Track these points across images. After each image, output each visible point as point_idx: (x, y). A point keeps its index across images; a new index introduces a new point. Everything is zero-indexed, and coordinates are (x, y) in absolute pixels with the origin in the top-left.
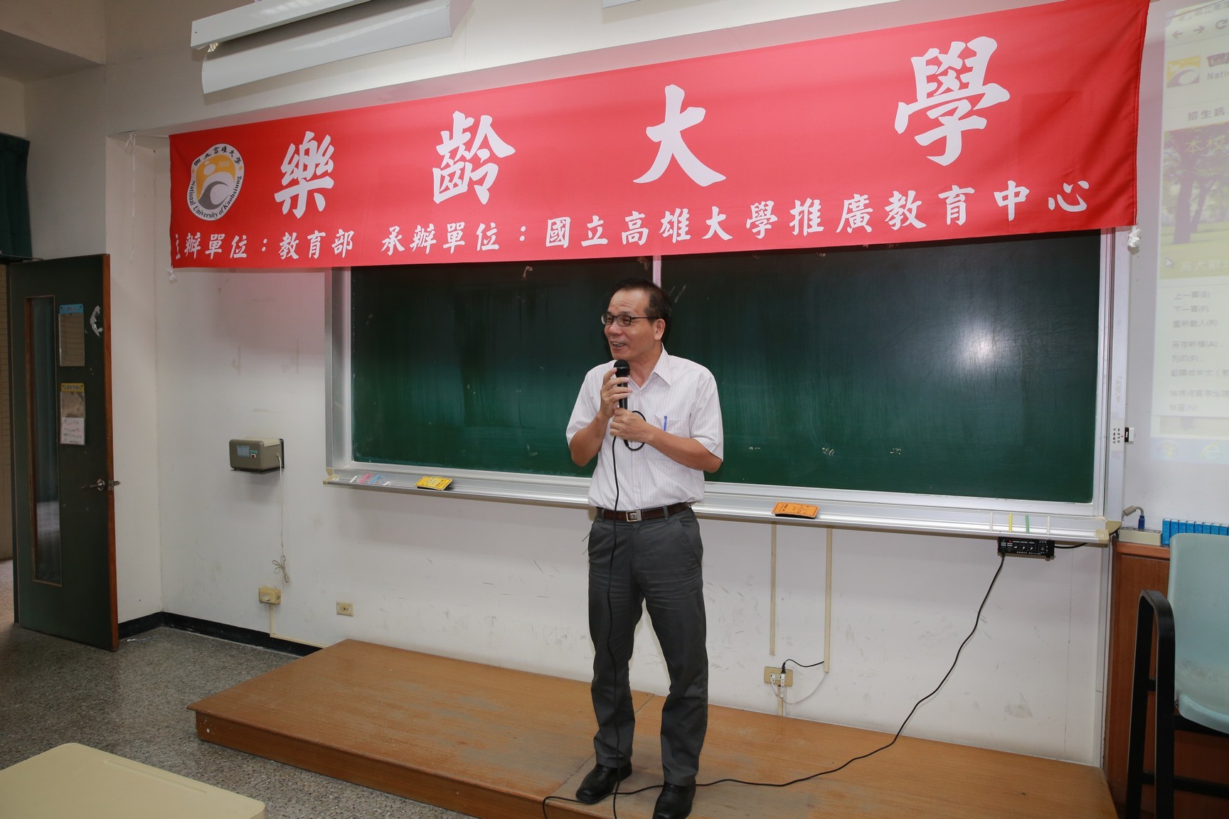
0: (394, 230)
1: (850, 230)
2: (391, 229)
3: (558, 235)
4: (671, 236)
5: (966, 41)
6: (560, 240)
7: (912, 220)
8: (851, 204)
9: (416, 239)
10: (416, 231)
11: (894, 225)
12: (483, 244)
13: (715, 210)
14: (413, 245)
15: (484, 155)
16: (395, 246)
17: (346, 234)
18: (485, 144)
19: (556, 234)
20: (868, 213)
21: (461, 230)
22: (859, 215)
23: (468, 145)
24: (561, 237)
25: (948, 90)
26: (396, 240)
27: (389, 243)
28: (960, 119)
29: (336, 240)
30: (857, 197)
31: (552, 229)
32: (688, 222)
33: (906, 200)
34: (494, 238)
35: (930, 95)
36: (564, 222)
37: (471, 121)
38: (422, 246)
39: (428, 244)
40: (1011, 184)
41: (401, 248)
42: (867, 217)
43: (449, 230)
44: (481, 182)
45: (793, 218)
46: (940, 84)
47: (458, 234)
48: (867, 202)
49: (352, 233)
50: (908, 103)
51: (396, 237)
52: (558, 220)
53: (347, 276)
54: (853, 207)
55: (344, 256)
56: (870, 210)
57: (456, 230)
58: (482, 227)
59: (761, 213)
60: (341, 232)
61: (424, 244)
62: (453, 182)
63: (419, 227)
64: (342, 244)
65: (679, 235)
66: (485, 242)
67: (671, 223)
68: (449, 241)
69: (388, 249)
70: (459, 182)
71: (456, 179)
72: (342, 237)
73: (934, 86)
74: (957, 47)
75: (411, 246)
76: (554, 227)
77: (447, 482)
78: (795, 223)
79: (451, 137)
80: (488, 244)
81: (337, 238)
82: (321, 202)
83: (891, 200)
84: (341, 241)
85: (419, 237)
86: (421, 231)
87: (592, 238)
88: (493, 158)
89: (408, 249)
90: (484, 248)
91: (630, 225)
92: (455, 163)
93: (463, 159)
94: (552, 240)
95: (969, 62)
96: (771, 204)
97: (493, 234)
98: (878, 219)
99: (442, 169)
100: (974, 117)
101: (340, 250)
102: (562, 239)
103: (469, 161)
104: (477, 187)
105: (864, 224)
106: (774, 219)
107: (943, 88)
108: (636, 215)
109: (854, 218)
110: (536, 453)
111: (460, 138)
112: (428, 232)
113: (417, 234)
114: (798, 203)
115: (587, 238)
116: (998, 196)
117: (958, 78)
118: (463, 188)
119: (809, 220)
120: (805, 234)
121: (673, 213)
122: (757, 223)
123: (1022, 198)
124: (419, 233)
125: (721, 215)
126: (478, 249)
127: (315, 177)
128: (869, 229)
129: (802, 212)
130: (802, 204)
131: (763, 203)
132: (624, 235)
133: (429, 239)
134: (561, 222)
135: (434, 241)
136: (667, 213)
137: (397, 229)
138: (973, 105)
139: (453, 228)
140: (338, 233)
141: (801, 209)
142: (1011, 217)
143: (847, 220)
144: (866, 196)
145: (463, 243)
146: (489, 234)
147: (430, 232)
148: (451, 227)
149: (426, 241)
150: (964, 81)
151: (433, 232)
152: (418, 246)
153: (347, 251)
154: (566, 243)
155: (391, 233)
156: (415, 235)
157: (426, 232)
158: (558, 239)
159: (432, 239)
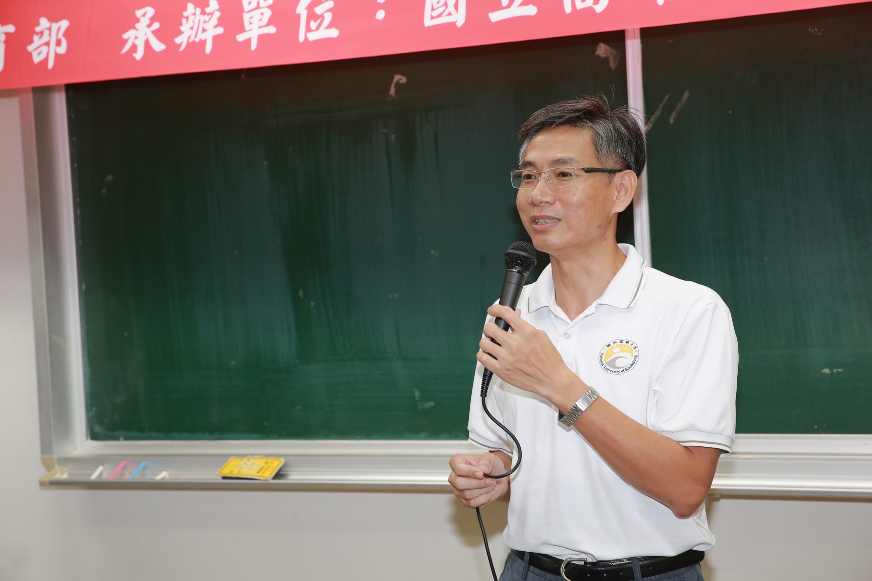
0: (144, 15)
2: (139, 13)
3: (446, 4)
6: (450, 14)
9: (185, 27)
10: (185, 14)
12: (308, 30)
14: (181, 40)
16: (147, 43)
17: (55, 26)
19: (442, 4)
21: (268, 6)
24: (451, 8)
26: (149, 31)
27: (136, 38)
29: (36, 38)
34: (328, 17)
38: (197, 40)
39: (208, 37)
41: (158, 47)
43: (246, 7)
47: (262, 14)
49: (65, 24)
51: (149, 26)
53: (59, 104)
55: (51, 64)
57: (258, 6)
60: (44, 23)
61: (201, 36)
63: (190, 7)
64: (47, 44)
66: (314, 25)
68: (247, 26)
69: (134, 48)
72: (46, 33)
75: (178, 40)
77: (276, 465)
80: (318, 28)
81: (37, 34)
84: (45, 38)
85: (190, 24)
86: (194, 14)
87: (509, 6)
89: (172, 47)
90: (312, 37)
94: (435, 13)
97: (329, 10)
101: (43, 56)
102: (453, 11)
110: (431, 404)
112: (208, 14)
113: (187, 18)
115: (499, 7)
124: (191, 18)
126: (301, 39)
133: (209, 26)
135: (220, 30)
137: (150, 11)
139: (253, 4)
140: (38, 24)
145: (272, 30)
146: (319, 10)
147: (212, 14)
149: (204, 30)
151: (217, 14)
152: (191, 40)
153: (57, 56)
154: (460, 18)
155: (138, 20)
156: (184, 20)
157: (203, 13)
158: (447, 12)
159: (215, 27)
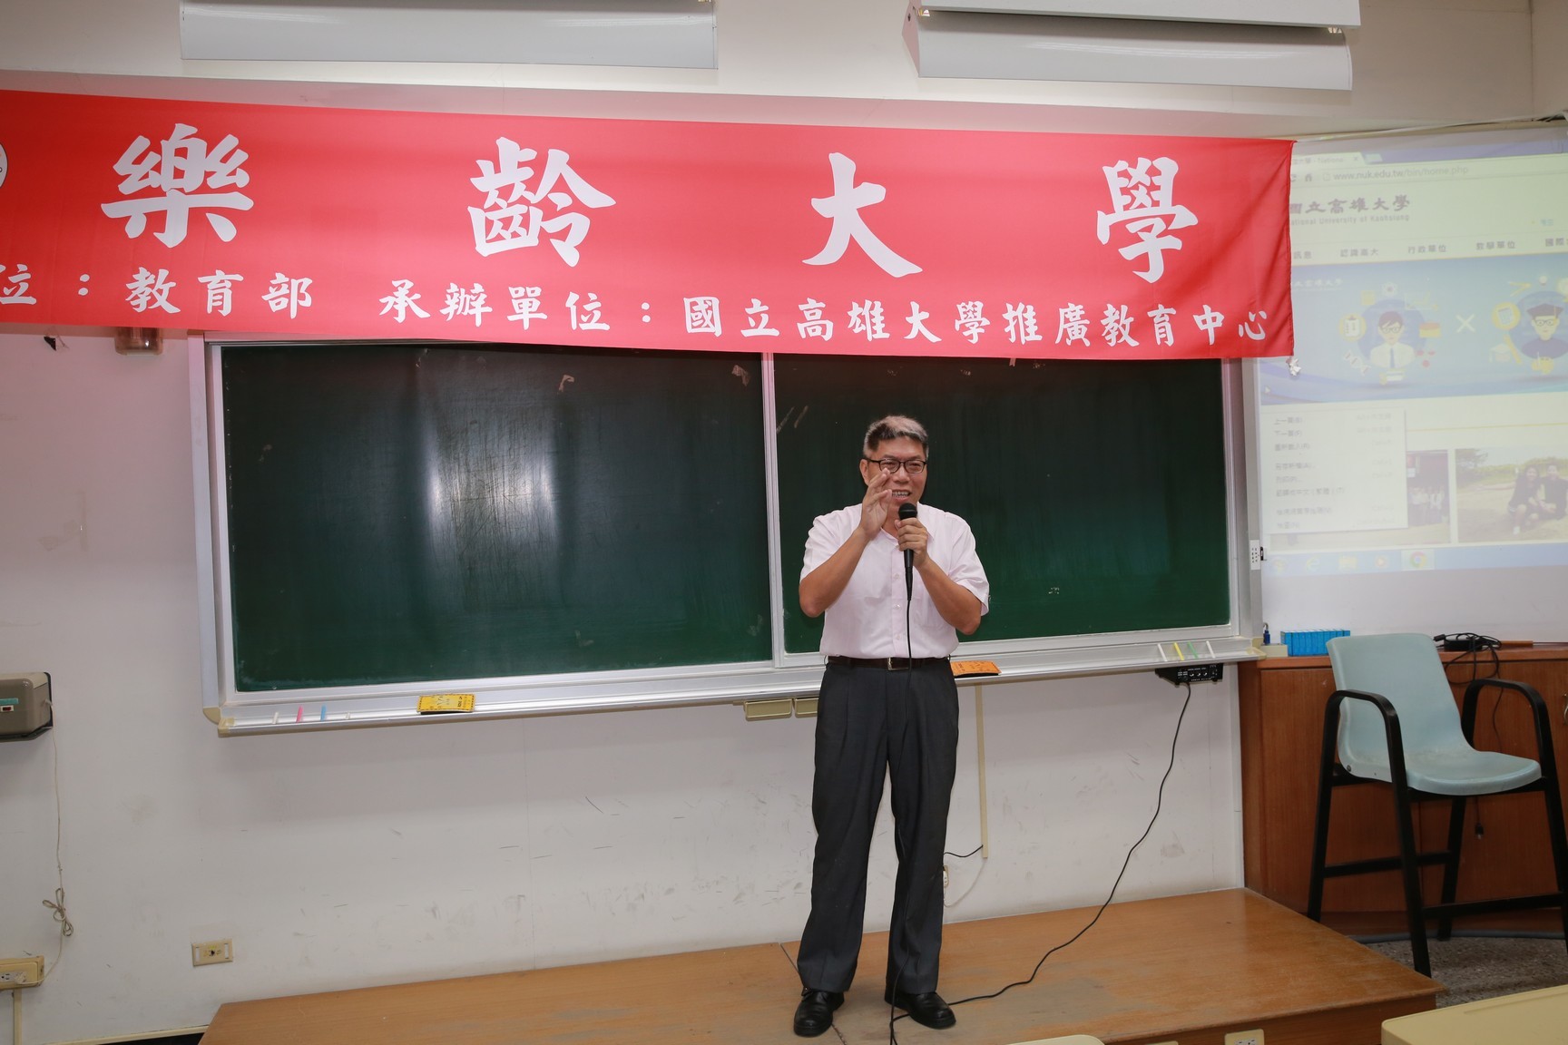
0: (402, 285)
1: (1069, 342)
2: (394, 284)
3: (703, 318)
4: (864, 333)
5: (1152, 159)
6: (708, 327)
7: (1126, 337)
8: (1066, 313)
9: (451, 302)
10: (449, 291)
11: (1110, 341)
12: (579, 321)
13: (915, 306)
14: (447, 311)
15: (562, 200)
17: (295, 283)
18: (561, 185)
19: (700, 317)
20: (1085, 325)
21: (537, 298)
22: (1076, 328)
23: (532, 185)
24: (708, 322)
25: (1142, 206)
26: (409, 300)
27: (395, 303)
28: (1159, 236)
29: (272, 289)
30: (1071, 306)
31: (692, 311)
32: (883, 318)
33: (1120, 315)
34: (598, 314)
35: (1126, 207)
36: (710, 303)
37: (530, 154)
38: (465, 313)
39: (477, 313)
40: (1207, 308)
41: (422, 314)
42: (1085, 330)
43: (514, 295)
44: (563, 235)
45: (1007, 323)
46: (1134, 198)
47: (531, 302)
48: (1083, 312)
49: (308, 282)
50: (1107, 213)
51: (409, 295)
52: (700, 300)
54: (1070, 316)
55: (293, 316)
56: (1087, 322)
57: (526, 296)
58: (573, 298)
59: (970, 314)
60: (280, 278)
61: (469, 312)
62: (512, 229)
63: (454, 288)
65: (874, 332)
66: (584, 318)
67: (861, 317)
68: (517, 310)
69: (394, 312)
70: (522, 231)
71: (515, 226)
72: (284, 286)
73: (1127, 199)
74: (1144, 163)
75: (444, 311)
76: (695, 308)
78: (1011, 328)
79: (497, 169)
80: (589, 321)
81: (274, 286)
82: (225, 230)
83: (1106, 312)
84: (284, 290)
85: (456, 300)
86: (459, 292)
87: (756, 327)
88: (577, 206)
89: (436, 316)
90: (584, 327)
91: (807, 314)
92: (509, 205)
93: (523, 201)
94: (695, 325)
95: (1157, 180)
96: (980, 305)
97: (596, 309)
98: (1096, 332)
99: (486, 211)
100: (1170, 237)
101: (281, 306)
102: (711, 325)
103: (536, 205)
104: (555, 243)
105: (1082, 336)
106: (986, 322)
107: (1136, 203)
108: (812, 303)
109: (1072, 329)
111: (514, 175)
112: (474, 295)
113: (452, 295)
114: (1010, 307)
115: (749, 327)
116: (1198, 319)
117: (1149, 194)
118: (530, 240)
119: (1026, 327)
120: (1023, 342)
121: (862, 305)
122: (967, 325)
123: (1219, 324)
124: (456, 295)
125: (923, 313)
126: (574, 327)
127: (204, 189)
128: (1087, 343)
129: (1016, 318)
130: (1015, 309)
131: (971, 303)
132: (801, 327)
133: (477, 305)
134: (705, 303)
135: (489, 309)
136: (855, 305)
137: (409, 284)
138: (1168, 225)
139: (521, 293)
140: (273, 278)
141: (1015, 314)
142: (1212, 341)
143: (1065, 330)
144: (1081, 307)
145: (543, 316)
146: (588, 307)
147: (478, 295)
148: (517, 292)
149: (471, 307)
150: (1155, 199)
151: (483, 296)
152: (458, 313)
153: (299, 306)
154: (717, 330)
155: (396, 289)
156: (449, 297)
157: (470, 294)
158: (705, 325)
159: (482, 306)
